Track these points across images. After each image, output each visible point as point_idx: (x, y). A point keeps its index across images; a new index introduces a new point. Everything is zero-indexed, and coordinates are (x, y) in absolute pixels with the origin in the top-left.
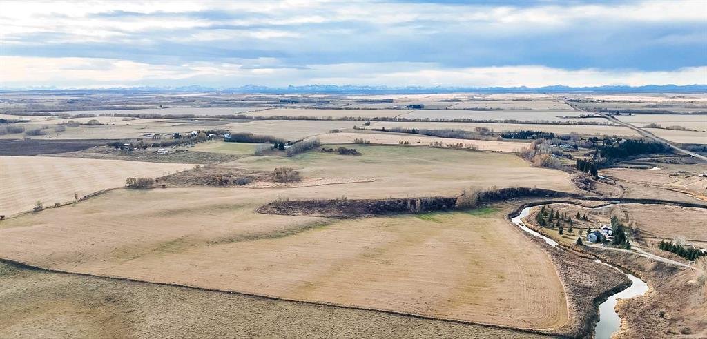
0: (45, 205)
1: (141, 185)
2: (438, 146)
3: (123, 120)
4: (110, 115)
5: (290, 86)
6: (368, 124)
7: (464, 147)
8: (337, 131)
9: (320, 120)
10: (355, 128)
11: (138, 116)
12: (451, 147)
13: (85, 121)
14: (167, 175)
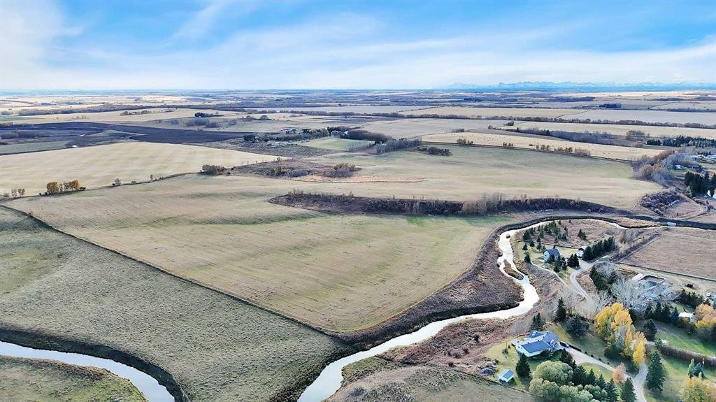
0: (122, 183)
1: (210, 171)
2: (545, 150)
3: (291, 116)
4: (287, 112)
5: (501, 83)
6: (511, 124)
7: (573, 151)
8: (462, 131)
9: (469, 118)
10: (489, 128)
11: (307, 113)
12: (560, 152)
13: (258, 116)
14: (245, 164)
